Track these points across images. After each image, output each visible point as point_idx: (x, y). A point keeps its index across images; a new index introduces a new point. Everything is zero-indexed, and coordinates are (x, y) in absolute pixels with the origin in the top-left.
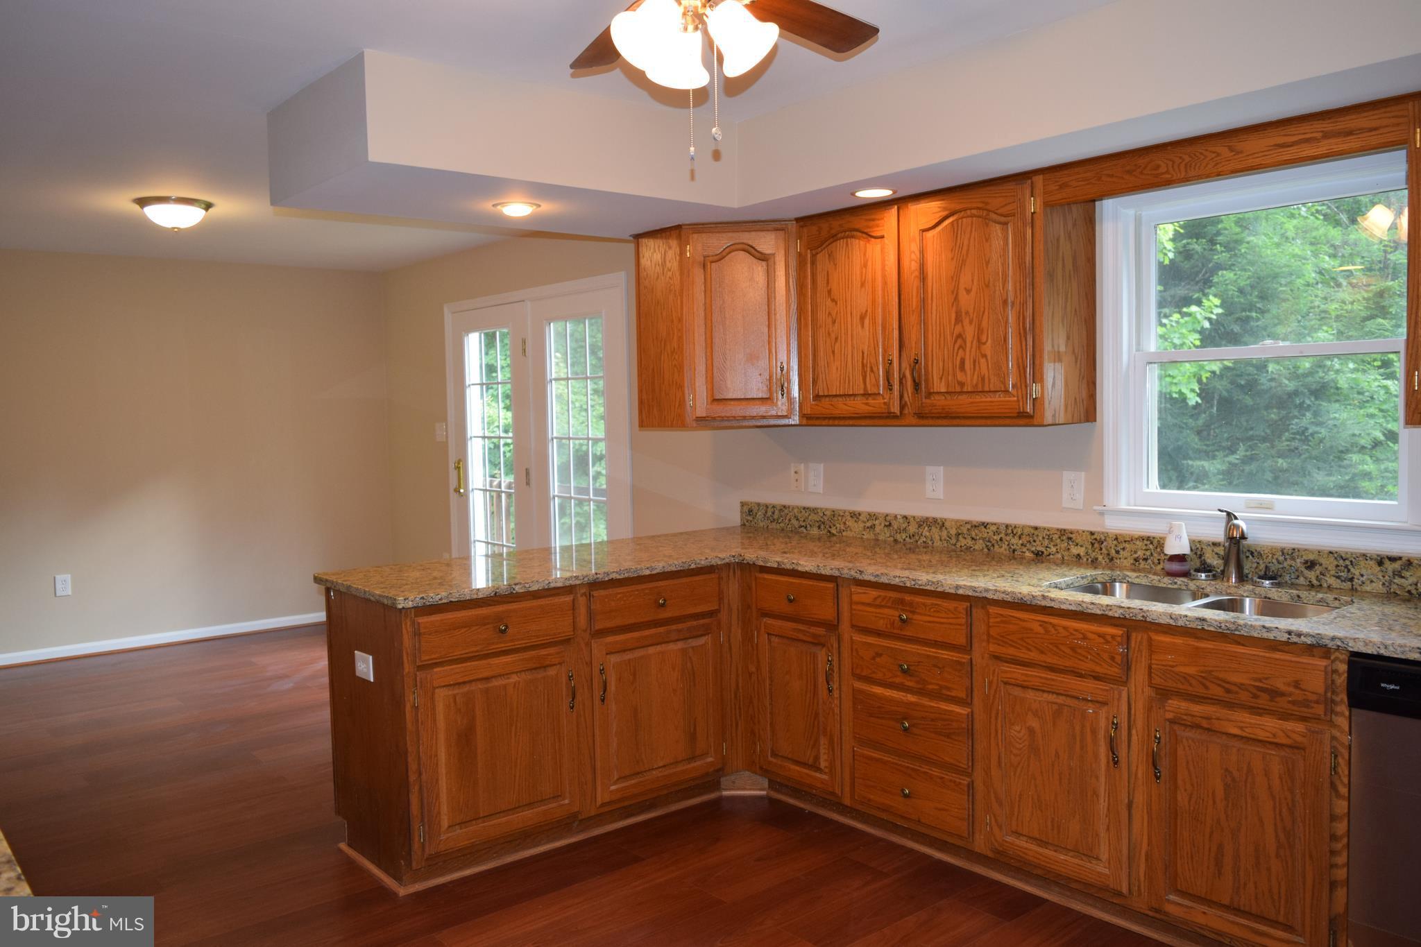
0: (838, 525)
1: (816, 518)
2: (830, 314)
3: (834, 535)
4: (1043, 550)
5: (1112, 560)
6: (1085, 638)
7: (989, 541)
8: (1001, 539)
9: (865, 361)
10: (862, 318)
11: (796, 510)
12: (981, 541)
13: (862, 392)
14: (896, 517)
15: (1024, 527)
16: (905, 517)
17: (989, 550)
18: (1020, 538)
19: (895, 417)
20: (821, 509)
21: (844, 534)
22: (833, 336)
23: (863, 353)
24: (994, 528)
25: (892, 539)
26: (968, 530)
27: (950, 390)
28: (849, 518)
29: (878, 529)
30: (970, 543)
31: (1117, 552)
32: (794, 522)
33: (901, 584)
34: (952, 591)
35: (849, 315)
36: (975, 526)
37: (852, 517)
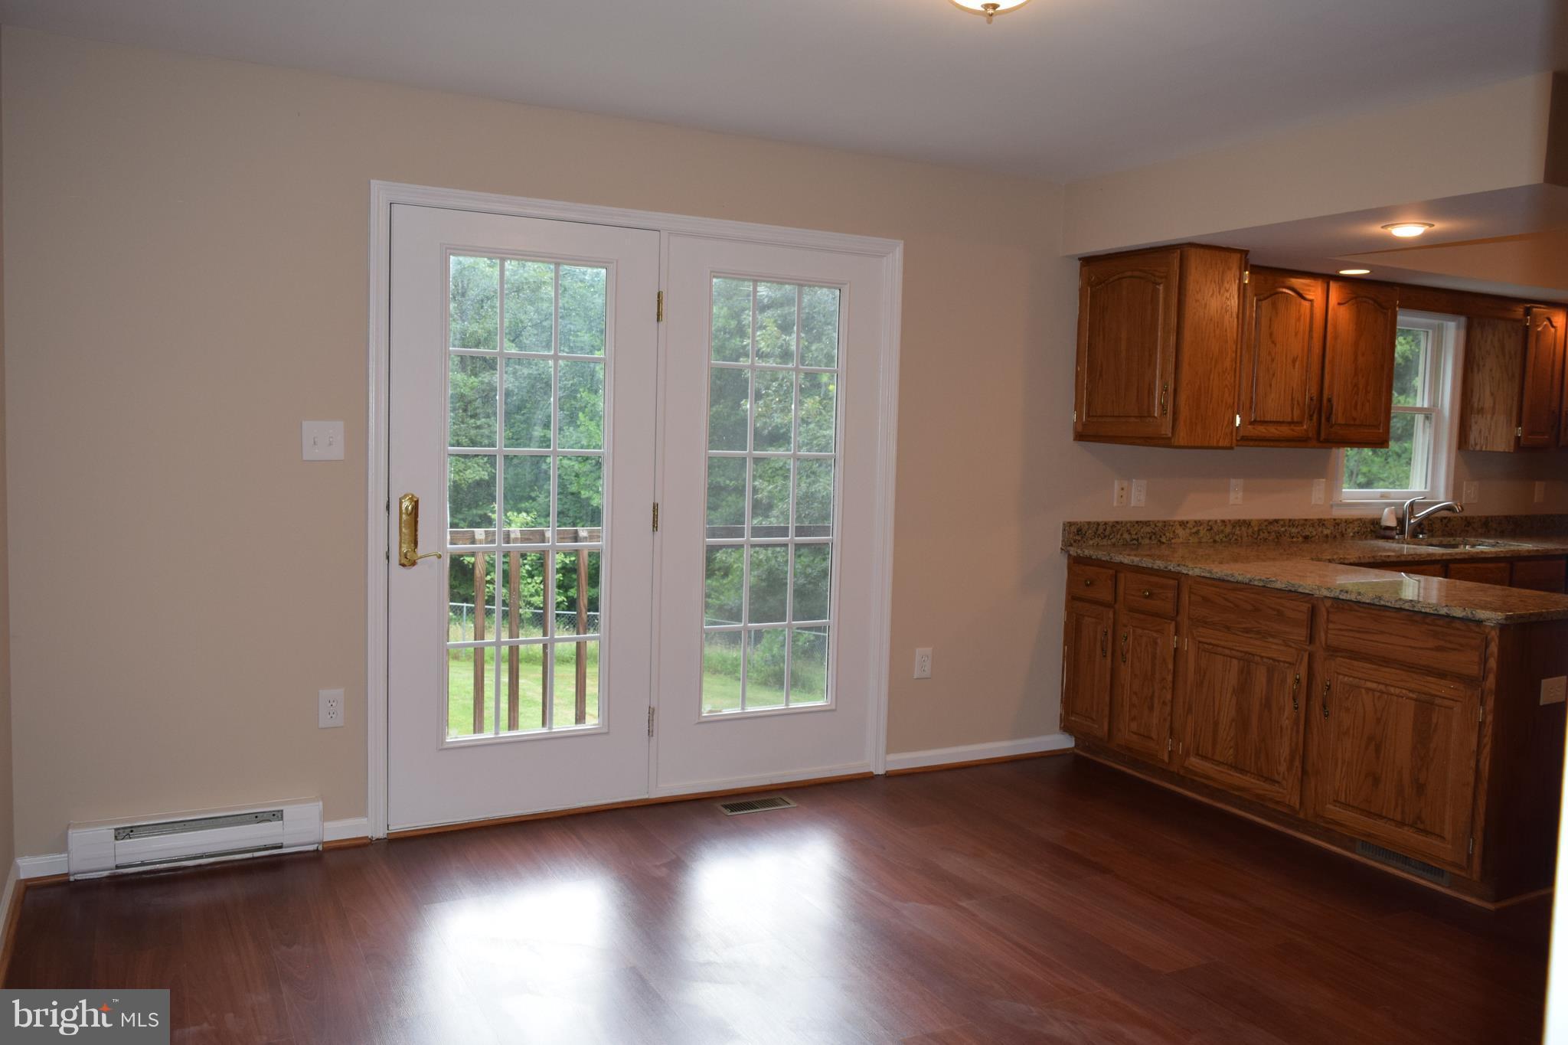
0: (1168, 534)
1: (1148, 529)
2: (1270, 353)
3: (1163, 543)
7: (1279, 533)
8: (1286, 530)
9: (1294, 396)
11: (1128, 525)
12: (1273, 533)
14: (1216, 521)
15: (1299, 520)
16: (1223, 521)
17: (1278, 538)
18: (1297, 527)
20: (1153, 522)
21: (1173, 541)
22: (1271, 372)
23: (1293, 389)
24: (1282, 523)
25: (1212, 540)
26: (1266, 526)
28: (1178, 526)
29: (1201, 534)
30: (1266, 535)
31: (1346, 530)
32: (1126, 536)
35: (1284, 357)
36: (1271, 523)
37: (1180, 525)
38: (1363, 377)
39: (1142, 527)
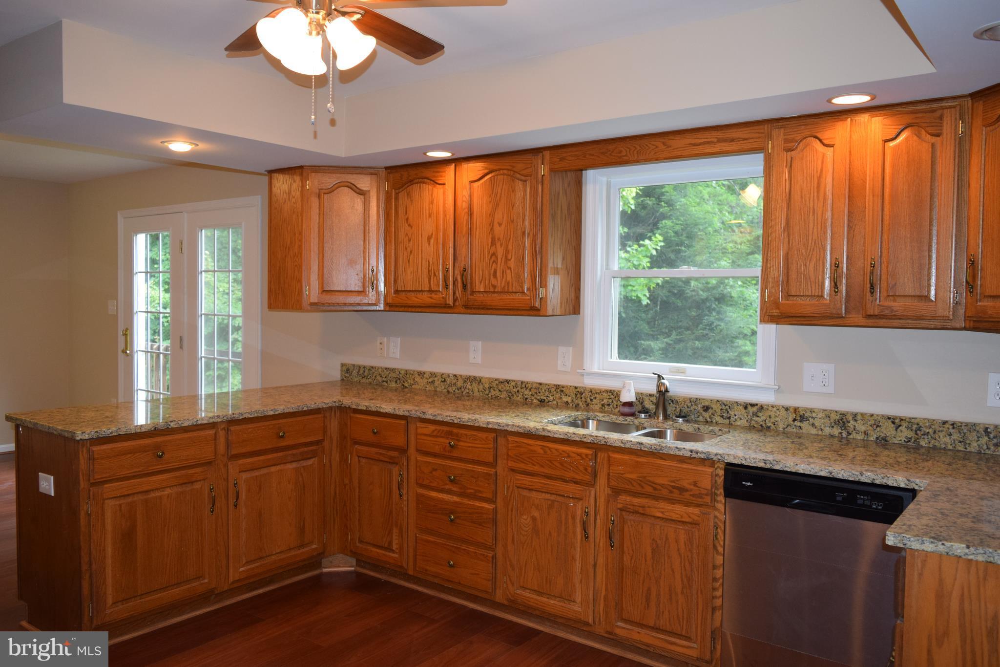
0: (409, 381)
1: (394, 375)
2: (407, 234)
3: (406, 387)
4: (545, 398)
5: (588, 405)
6: (569, 456)
7: (510, 392)
8: (518, 391)
9: (430, 268)
10: (429, 239)
11: (380, 370)
12: (505, 392)
13: (428, 289)
14: (449, 375)
15: (533, 383)
16: (455, 376)
17: (510, 398)
18: (530, 390)
19: (450, 307)
20: (398, 369)
21: (413, 386)
22: (409, 250)
23: (429, 262)
24: (513, 384)
25: (446, 390)
26: (497, 384)
27: (487, 290)
28: (417, 375)
29: (437, 383)
30: (498, 393)
32: (379, 378)
33: (451, 421)
34: (485, 426)
35: (420, 236)
36: (502, 382)
37: (419, 375)
39: (390, 373)
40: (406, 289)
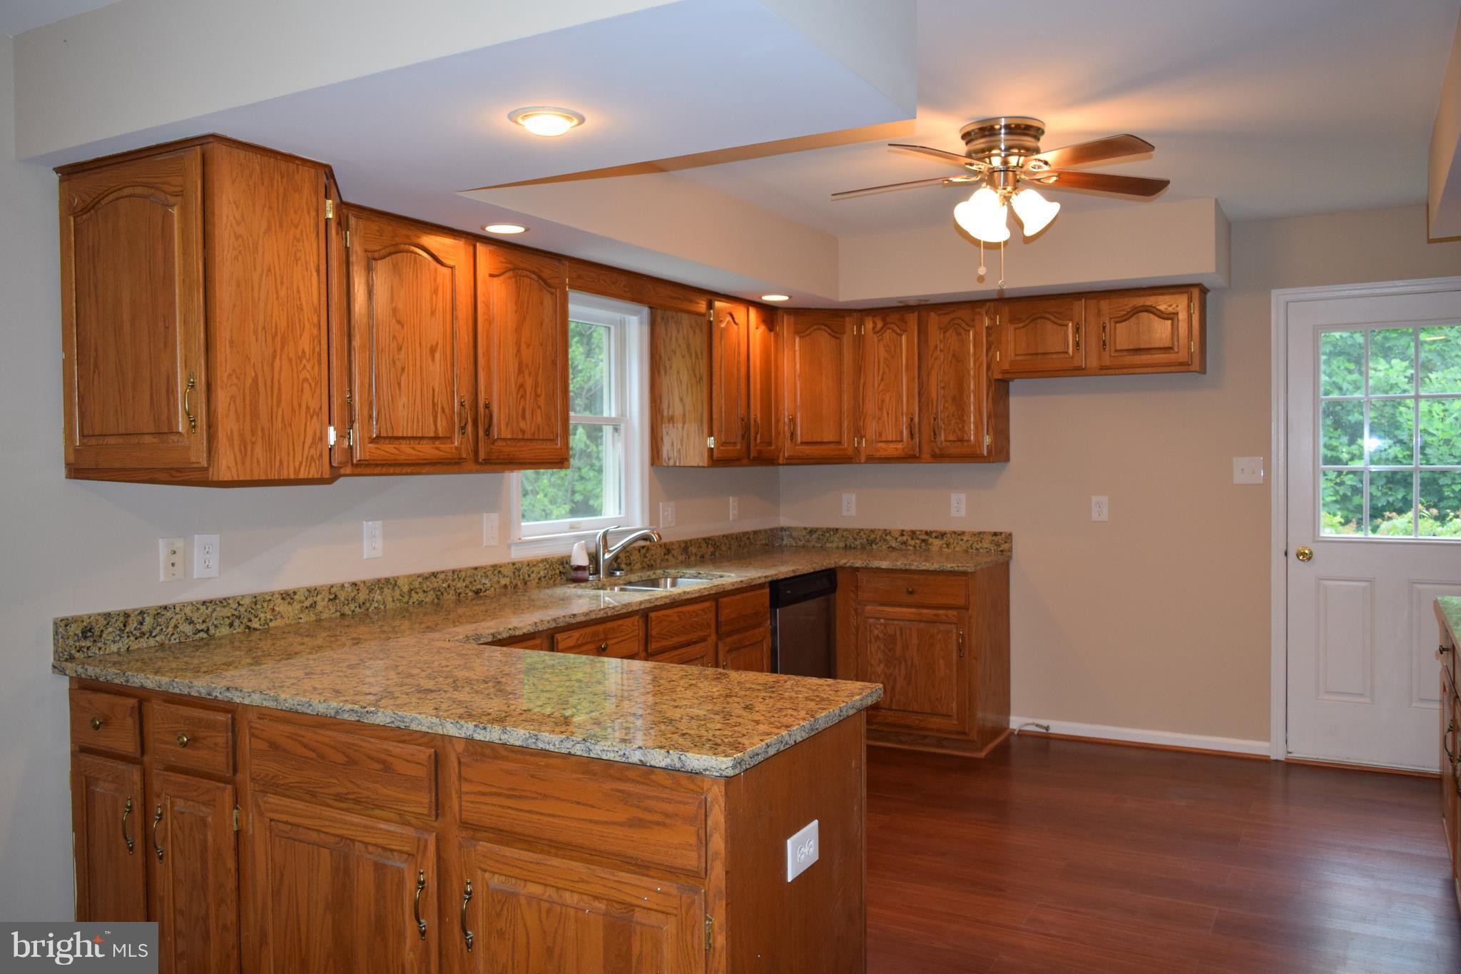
0: (262, 615)
1: (226, 612)
2: (394, 337)
3: (255, 629)
4: (481, 587)
5: (525, 583)
7: (439, 591)
8: (449, 586)
9: (436, 400)
10: (433, 351)
11: (187, 609)
12: (432, 592)
13: (432, 434)
14: (343, 586)
15: (466, 570)
16: (354, 584)
17: (438, 599)
18: (464, 580)
20: (234, 598)
21: (272, 624)
22: (399, 365)
23: (434, 391)
24: (442, 576)
25: (338, 614)
26: (420, 583)
27: (515, 436)
28: (279, 601)
29: (320, 607)
30: (421, 596)
31: (529, 576)
32: (188, 629)
33: (605, 615)
35: (418, 345)
36: (426, 578)
37: (283, 599)
38: (530, 374)
39: (214, 610)
40: (395, 435)
